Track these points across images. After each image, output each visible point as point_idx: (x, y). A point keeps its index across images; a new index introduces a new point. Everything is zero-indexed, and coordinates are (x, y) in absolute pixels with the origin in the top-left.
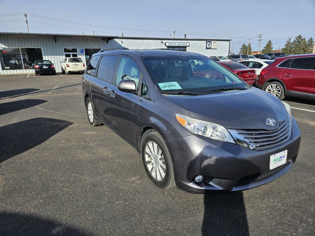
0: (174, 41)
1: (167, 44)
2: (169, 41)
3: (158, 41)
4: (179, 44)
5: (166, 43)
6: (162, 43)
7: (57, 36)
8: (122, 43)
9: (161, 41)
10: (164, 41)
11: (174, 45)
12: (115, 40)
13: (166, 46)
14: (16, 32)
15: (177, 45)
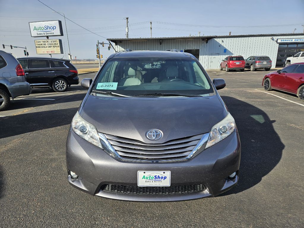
0: (290, 37)
1: (279, 41)
2: (282, 37)
3: (267, 37)
4: (297, 40)
5: (277, 39)
6: (273, 39)
7: (161, 39)
8: (223, 42)
9: (271, 37)
10: (275, 38)
11: (289, 42)
12: (216, 39)
13: (277, 43)
14: (133, 38)
15: (293, 41)
